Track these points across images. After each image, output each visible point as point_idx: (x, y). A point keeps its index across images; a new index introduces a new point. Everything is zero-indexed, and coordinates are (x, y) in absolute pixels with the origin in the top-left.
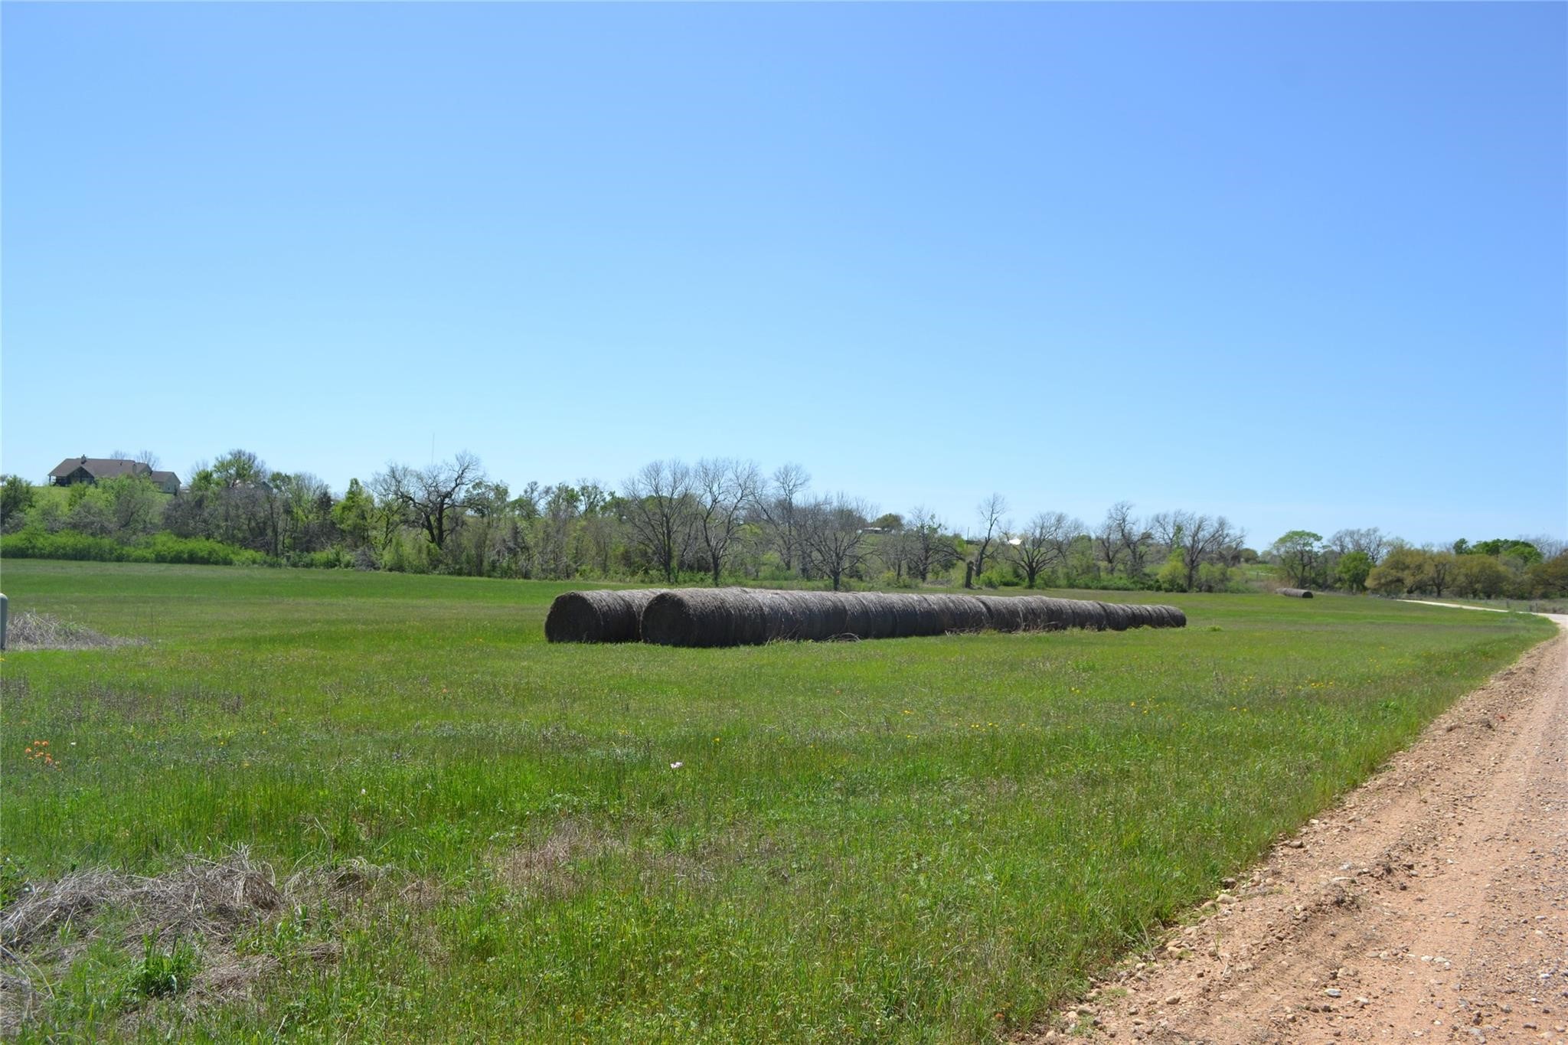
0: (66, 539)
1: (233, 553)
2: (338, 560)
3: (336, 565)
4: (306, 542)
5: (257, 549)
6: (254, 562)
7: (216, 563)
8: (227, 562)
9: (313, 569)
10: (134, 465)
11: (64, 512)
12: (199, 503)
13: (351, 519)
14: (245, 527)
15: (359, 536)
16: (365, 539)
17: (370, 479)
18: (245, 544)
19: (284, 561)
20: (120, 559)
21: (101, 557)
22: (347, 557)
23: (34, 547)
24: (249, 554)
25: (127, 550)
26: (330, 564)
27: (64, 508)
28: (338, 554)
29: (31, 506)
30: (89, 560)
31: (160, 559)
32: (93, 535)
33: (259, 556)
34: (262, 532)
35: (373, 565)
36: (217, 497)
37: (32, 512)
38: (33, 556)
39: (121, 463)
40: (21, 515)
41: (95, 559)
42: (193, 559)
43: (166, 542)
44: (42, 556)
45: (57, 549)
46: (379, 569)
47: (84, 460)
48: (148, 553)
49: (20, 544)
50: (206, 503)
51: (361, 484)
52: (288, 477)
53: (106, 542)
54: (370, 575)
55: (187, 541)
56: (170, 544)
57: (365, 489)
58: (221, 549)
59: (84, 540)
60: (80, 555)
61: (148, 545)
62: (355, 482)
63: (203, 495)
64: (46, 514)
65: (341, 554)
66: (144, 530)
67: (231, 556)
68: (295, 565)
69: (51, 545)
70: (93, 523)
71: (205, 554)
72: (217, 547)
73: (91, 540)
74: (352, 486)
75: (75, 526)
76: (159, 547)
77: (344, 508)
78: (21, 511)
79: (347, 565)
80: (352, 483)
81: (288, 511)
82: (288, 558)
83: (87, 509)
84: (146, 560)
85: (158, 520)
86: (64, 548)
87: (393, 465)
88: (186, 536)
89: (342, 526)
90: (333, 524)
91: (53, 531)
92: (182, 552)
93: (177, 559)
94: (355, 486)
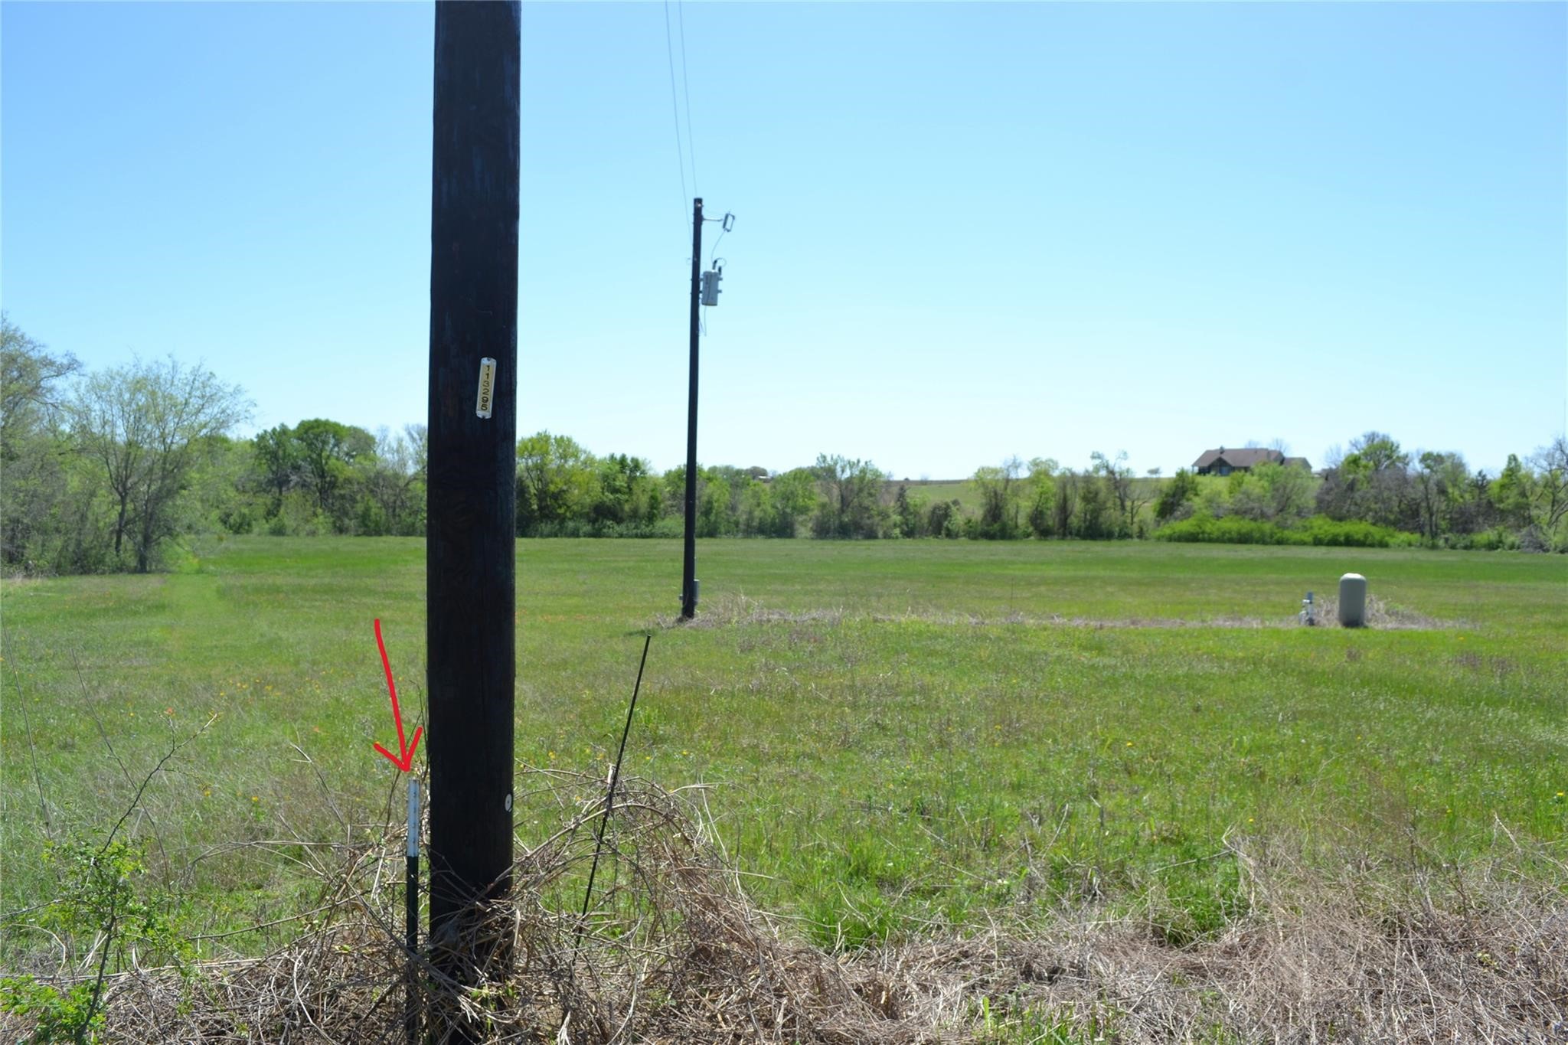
0: (1231, 525)
1: (1389, 535)
2: (1501, 542)
3: (1498, 547)
4: (1463, 523)
5: (1412, 531)
6: (1410, 545)
7: (1372, 545)
8: (1383, 545)
9: (1473, 551)
10: (1268, 453)
11: (1226, 500)
12: (1351, 487)
13: (1512, 499)
14: (1396, 509)
15: (1521, 516)
16: (1529, 521)
17: (1530, 453)
18: (1399, 524)
19: (1441, 542)
20: (1280, 542)
21: (1262, 541)
22: (1511, 538)
23: (1203, 533)
24: (1404, 536)
25: (1287, 533)
26: (1492, 546)
27: (1225, 496)
28: (1500, 535)
29: (1196, 495)
30: (1251, 543)
31: (1318, 542)
32: (1255, 519)
33: (1415, 537)
34: (1416, 513)
35: (1541, 547)
36: (1369, 480)
37: (1197, 500)
38: (1203, 540)
39: (1256, 451)
40: (1190, 503)
41: (1257, 542)
42: (1349, 542)
43: (1323, 526)
44: (1211, 540)
45: (1224, 533)
46: (1547, 550)
47: (1222, 451)
48: (1307, 537)
49: (1192, 530)
50: (1358, 486)
51: (1520, 459)
52: (1439, 456)
53: (1268, 527)
54: (1540, 557)
55: (1342, 524)
56: (1326, 527)
57: (1523, 465)
58: (1377, 532)
59: (1246, 525)
60: (1244, 539)
61: (1305, 529)
62: (1513, 458)
63: (1354, 479)
64: (1210, 501)
65: (1504, 535)
66: (1299, 514)
67: (1387, 538)
68: (1453, 547)
69: (1218, 529)
70: (1253, 509)
71: (1360, 537)
72: (1373, 529)
73: (1253, 525)
74: (1510, 463)
75: (1236, 513)
76: (1316, 531)
77: (1503, 486)
78: (1188, 500)
79: (1512, 547)
80: (1510, 459)
81: (1442, 491)
82: (1447, 540)
83: (1248, 495)
84: (1303, 543)
85: (1312, 504)
86: (1230, 533)
87: (1560, 437)
88: (1341, 519)
89: (1501, 506)
90: (1490, 504)
91: (1218, 517)
92: (1338, 535)
93: (1334, 542)
94: (1513, 464)
